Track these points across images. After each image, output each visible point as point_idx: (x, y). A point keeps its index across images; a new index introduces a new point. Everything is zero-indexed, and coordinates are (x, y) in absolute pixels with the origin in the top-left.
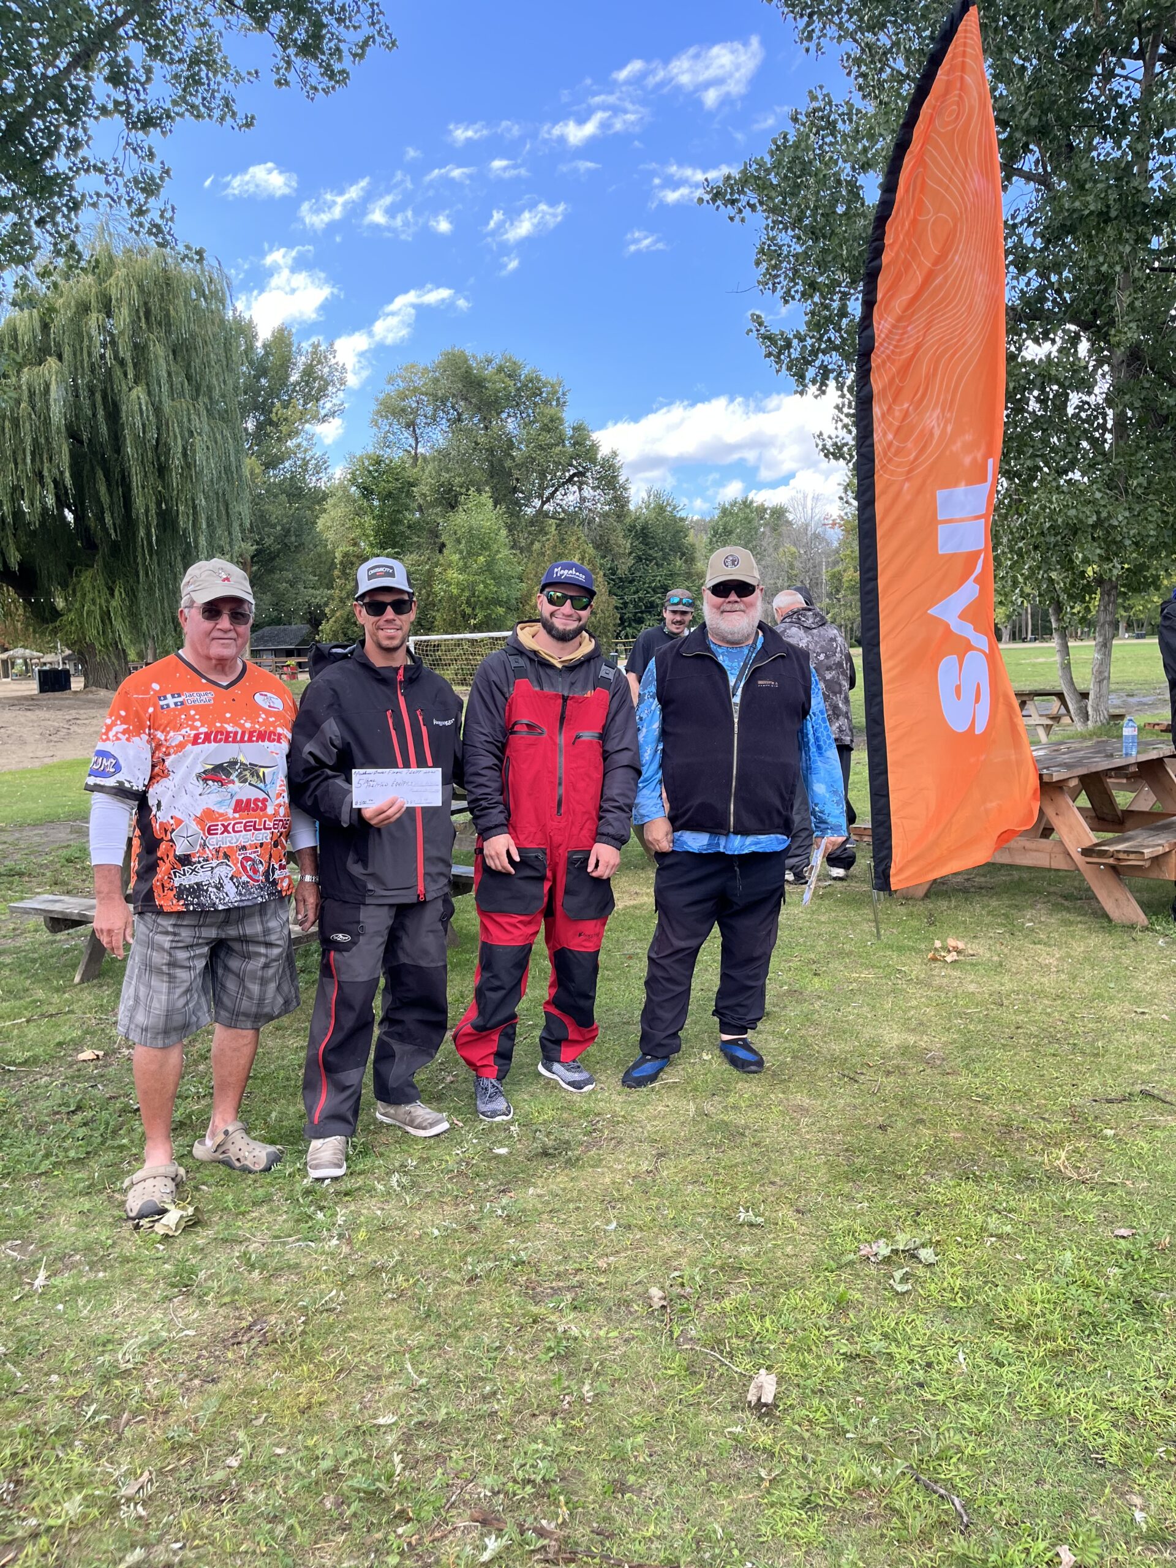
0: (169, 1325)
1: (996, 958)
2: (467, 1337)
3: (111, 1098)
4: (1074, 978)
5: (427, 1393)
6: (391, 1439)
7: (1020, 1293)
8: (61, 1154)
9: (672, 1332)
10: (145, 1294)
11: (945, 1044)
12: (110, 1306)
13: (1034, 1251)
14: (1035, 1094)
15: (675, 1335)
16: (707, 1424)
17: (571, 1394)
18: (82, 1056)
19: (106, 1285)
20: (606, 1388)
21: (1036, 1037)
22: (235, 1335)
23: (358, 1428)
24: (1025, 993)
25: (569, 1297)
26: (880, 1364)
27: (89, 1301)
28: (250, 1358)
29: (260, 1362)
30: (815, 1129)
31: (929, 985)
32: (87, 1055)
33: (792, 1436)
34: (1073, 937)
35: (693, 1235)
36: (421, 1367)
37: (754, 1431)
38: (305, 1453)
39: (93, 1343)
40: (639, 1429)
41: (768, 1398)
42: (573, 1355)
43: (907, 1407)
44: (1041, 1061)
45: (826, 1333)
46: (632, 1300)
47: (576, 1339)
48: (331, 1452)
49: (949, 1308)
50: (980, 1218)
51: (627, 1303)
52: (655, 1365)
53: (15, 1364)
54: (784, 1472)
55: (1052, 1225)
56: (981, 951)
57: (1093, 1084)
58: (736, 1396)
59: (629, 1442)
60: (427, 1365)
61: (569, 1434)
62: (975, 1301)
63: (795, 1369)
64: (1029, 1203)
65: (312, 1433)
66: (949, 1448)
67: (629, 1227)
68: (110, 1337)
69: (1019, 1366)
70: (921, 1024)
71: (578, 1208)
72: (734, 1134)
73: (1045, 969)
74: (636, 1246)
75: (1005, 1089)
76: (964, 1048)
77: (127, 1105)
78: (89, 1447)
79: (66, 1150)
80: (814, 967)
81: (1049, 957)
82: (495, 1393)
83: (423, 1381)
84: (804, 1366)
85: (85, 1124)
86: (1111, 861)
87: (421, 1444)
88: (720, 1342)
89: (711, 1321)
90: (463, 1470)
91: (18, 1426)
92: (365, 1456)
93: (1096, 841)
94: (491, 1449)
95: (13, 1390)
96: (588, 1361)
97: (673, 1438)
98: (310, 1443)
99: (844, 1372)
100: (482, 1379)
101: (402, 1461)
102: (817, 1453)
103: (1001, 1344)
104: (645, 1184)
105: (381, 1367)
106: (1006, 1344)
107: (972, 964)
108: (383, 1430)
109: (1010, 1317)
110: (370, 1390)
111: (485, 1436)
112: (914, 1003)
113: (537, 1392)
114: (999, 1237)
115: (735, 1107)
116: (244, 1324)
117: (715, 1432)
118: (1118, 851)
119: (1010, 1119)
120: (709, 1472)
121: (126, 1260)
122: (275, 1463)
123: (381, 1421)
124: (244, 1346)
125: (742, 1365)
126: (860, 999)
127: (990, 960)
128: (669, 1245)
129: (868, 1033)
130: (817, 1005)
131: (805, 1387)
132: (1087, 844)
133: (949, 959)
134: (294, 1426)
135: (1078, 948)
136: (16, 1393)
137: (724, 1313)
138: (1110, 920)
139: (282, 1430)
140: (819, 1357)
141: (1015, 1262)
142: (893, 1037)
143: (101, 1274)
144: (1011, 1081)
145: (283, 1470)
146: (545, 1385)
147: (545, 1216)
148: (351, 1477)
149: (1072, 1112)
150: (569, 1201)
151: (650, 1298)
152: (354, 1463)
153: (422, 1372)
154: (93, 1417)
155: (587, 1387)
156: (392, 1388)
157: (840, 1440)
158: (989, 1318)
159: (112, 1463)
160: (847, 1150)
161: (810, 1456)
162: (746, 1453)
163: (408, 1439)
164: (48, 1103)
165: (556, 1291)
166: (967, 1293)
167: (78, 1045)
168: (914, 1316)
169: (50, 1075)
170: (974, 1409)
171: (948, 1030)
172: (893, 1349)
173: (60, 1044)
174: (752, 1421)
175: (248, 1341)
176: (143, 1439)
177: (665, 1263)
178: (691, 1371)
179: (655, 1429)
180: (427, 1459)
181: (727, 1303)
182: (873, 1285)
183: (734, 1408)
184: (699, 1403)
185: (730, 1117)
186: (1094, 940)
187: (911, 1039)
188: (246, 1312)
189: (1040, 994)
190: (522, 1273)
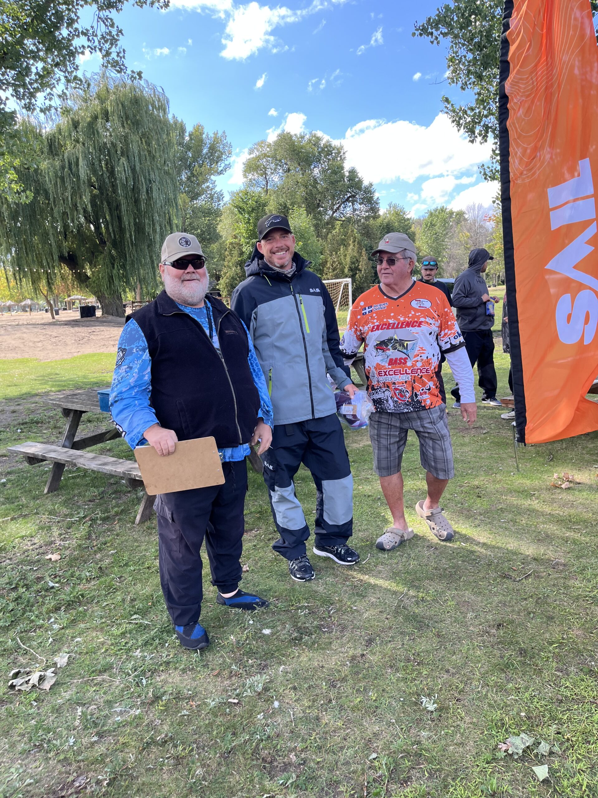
0: (20, 777)
1: (595, 486)
10: (13, 745)
11: (565, 553)
25: (295, 774)
35: (388, 717)
56: (584, 481)
70: (548, 536)
72: (422, 625)
76: (578, 557)
80: (477, 491)
104: (358, 666)
107: (579, 490)
112: (542, 519)
126: (507, 516)
127: (590, 487)
128: (370, 727)
130: (479, 520)
133: (564, 486)
142: (529, 547)
171: (566, 542)
187: (542, 549)
190: (264, 748)
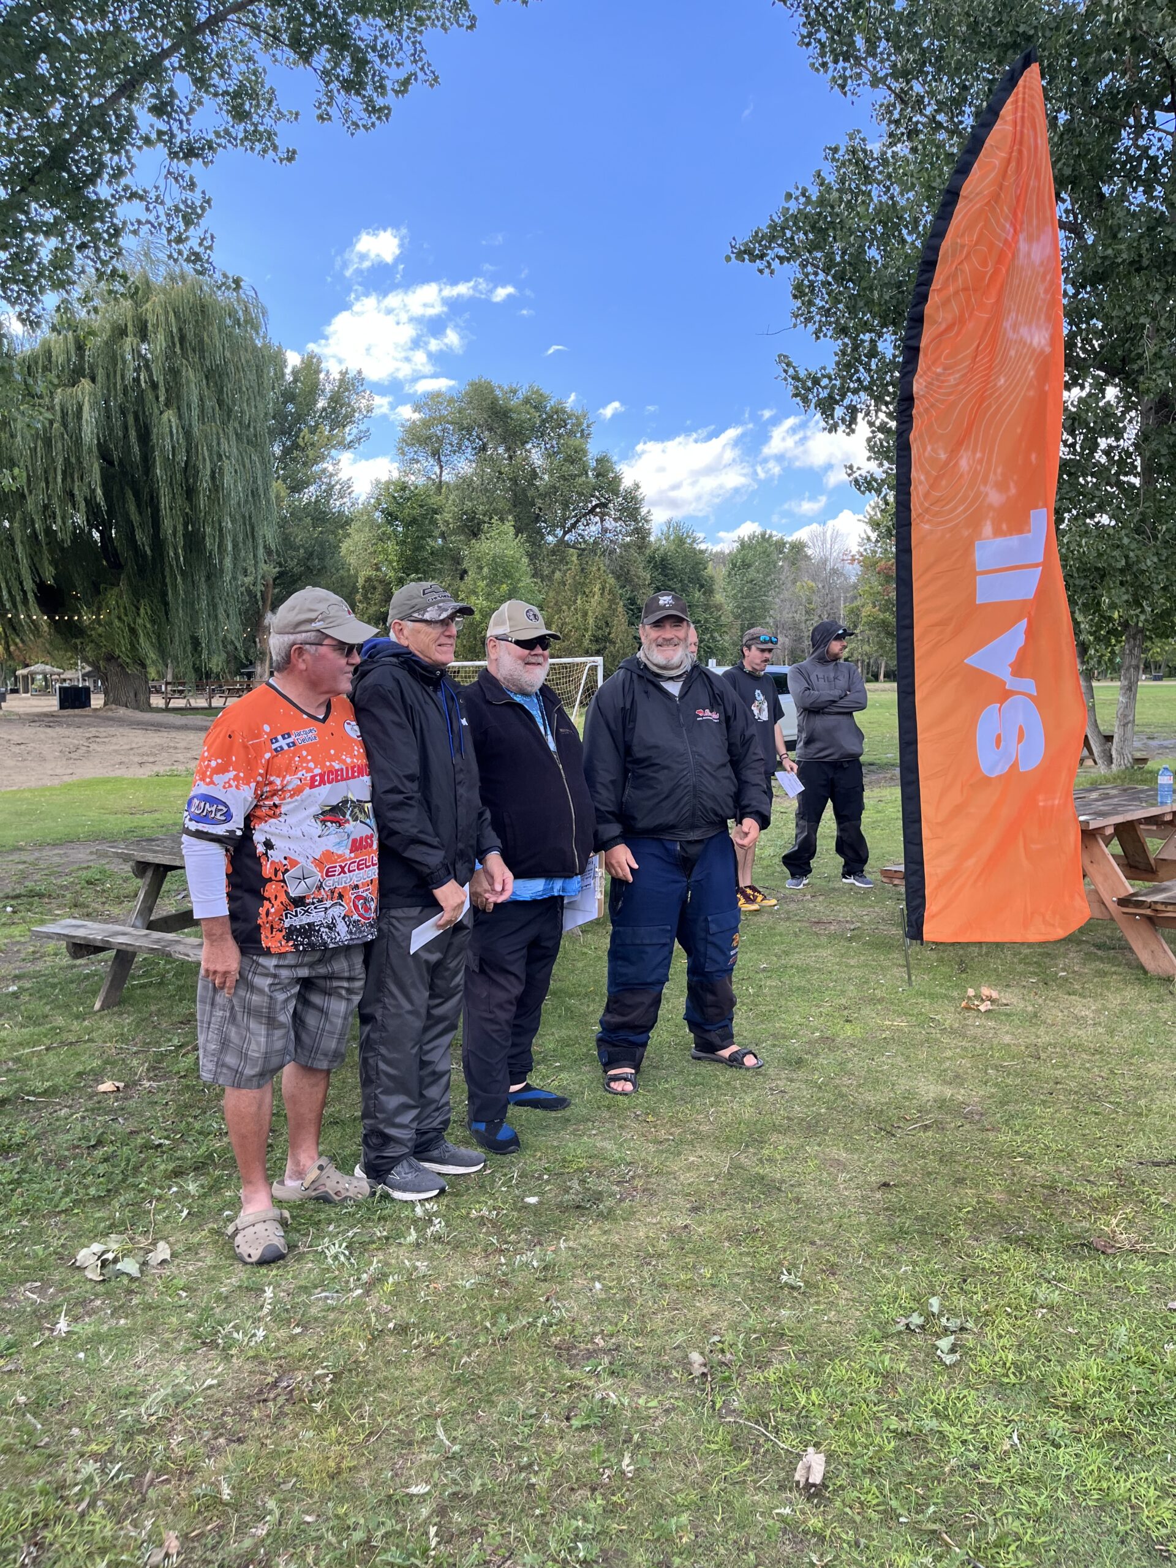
0: (192, 1379)
1: (1030, 1008)
2: (501, 1401)
3: (131, 1133)
4: (1111, 1032)
5: (461, 1463)
6: (425, 1512)
7: (1076, 1367)
8: (82, 1192)
9: (714, 1402)
10: (167, 1344)
11: (983, 1098)
12: (132, 1356)
13: (1087, 1323)
14: (1079, 1154)
15: (718, 1406)
16: (754, 1504)
17: (611, 1467)
18: (102, 1088)
19: (129, 1332)
20: (647, 1462)
21: (1076, 1093)
22: (261, 1392)
23: (390, 1497)
24: (1064, 1046)
25: (606, 1360)
26: (933, 1443)
27: (111, 1350)
28: (277, 1417)
29: (287, 1421)
30: (853, 1185)
31: (964, 1036)
32: (107, 1086)
33: (841, 1518)
34: (1108, 989)
35: (731, 1295)
36: (454, 1434)
37: (803, 1513)
38: (336, 1522)
39: (115, 1395)
40: (680, 1508)
41: (816, 1478)
42: (612, 1425)
43: (961, 1490)
44: (1084, 1120)
45: (875, 1409)
46: (671, 1367)
47: (614, 1407)
48: (362, 1521)
49: (1002, 1385)
50: (1029, 1289)
51: (667, 1369)
52: (698, 1439)
53: (35, 1415)
54: (835, 1558)
55: (1105, 1297)
56: (1015, 1001)
57: (1138, 1145)
58: (783, 1474)
59: (674, 1520)
60: (460, 1431)
61: (610, 1511)
62: (1028, 1377)
63: (845, 1447)
64: (1080, 1271)
65: (342, 1500)
66: (1008, 1534)
67: (663, 1286)
68: (132, 1389)
69: (1077, 1448)
70: (957, 1076)
71: (612, 1264)
72: (770, 1188)
73: (1080, 1021)
74: (674, 1306)
75: (1048, 1148)
76: (1003, 1103)
77: (149, 1140)
78: (112, 1508)
79: (87, 1187)
80: (846, 1013)
81: (1085, 1008)
82: (531, 1465)
83: (456, 1448)
84: (853, 1444)
85: (106, 1160)
86: (1148, 912)
87: (456, 1517)
88: (764, 1415)
89: (754, 1391)
90: (499, 1547)
91: (38, 1484)
92: (398, 1527)
93: (1131, 891)
94: (530, 1524)
95: (33, 1443)
96: (628, 1432)
97: (719, 1519)
98: (341, 1511)
99: (895, 1451)
100: (517, 1448)
101: (437, 1535)
102: (870, 1538)
103: (1058, 1425)
104: (680, 1240)
105: (413, 1431)
106: (1062, 1424)
107: (1006, 1014)
108: (415, 1500)
109: (1065, 1395)
110: (401, 1456)
111: (522, 1511)
112: (949, 1053)
113: (575, 1464)
114: (1051, 1308)
115: (770, 1160)
116: (270, 1380)
117: (762, 1514)
118: (1156, 903)
119: (1054, 1181)
120: (757, 1557)
121: (149, 1307)
122: (304, 1531)
123: (414, 1490)
124: (270, 1404)
125: (787, 1442)
126: (894, 1048)
127: (1024, 1011)
128: (707, 1307)
129: (903, 1084)
130: (850, 1053)
131: (856, 1466)
132: (1123, 894)
133: (983, 1008)
134: (323, 1494)
135: (1114, 1001)
136: (36, 1447)
137: (767, 1383)
138: (1146, 972)
139: (311, 1496)
140: (869, 1435)
141: (1068, 1336)
142: (929, 1090)
143: (122, 1321)
144: (1053, 1140)
145: (313, 1540)
146: (586, 1457)
147: (578, 1272)
148: (386, 1551)
149: (1117, 1174)
150: (604, 1256)
151: (691, 1364)
152: (386, 1536)
153: (455, 1438)
154: (117, 1475)
155: (627, 1461)
156: (425, 1456)
157: (892, 1524)
158: (1043, 1395)
159: (136, 1527)
160: (887, 1209)
161: (863, 1541)
162: (795, 1537)
163: (442, 1511)
164: (68, 1137)
165: (590, 1355)
166: (1019, 1369)
167: (99, 1078)
168: (965, 1392)
169: (70, 1107)
170: (1032, 1494)
171: (986, 1083)
172: (945, 1427)
173: (80, 1074)
174: (802, 1504)
175: (274, 1399)
176: (167, 1501)
177: (704, 1326)
178: (736, 1446)
179: (701, 1507)
180: (462, 1533)
181: (771, 1374)
182: (921, 1356)
183: (782, 1488)
184: (744, 1482)
185: (766, 1170)
186: (1130, 993)
187: (948, 1092)
188: (271, 1367)
189: (1078, 1048)
190: (555, 1333)
